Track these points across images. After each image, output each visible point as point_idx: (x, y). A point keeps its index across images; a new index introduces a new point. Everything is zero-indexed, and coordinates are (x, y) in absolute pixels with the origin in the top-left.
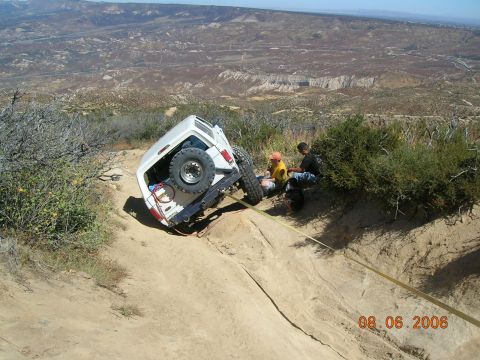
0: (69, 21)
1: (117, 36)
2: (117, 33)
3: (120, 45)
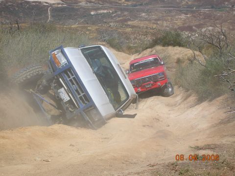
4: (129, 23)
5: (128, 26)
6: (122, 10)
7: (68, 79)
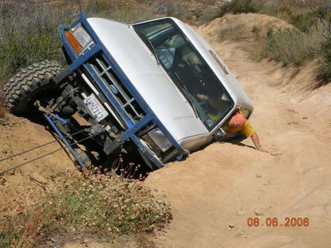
7: (99, 75)
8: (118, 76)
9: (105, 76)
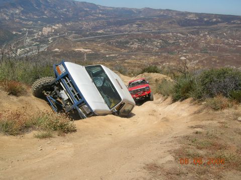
0: (164, 22)
1: (192, 33)
2: (193, 32)
3: (193, 39)
4: (126, 61)
5: (125, 62)
6: (122, 55)
7: (66, 83)
8: (73, 84)
9: (68, 84)
